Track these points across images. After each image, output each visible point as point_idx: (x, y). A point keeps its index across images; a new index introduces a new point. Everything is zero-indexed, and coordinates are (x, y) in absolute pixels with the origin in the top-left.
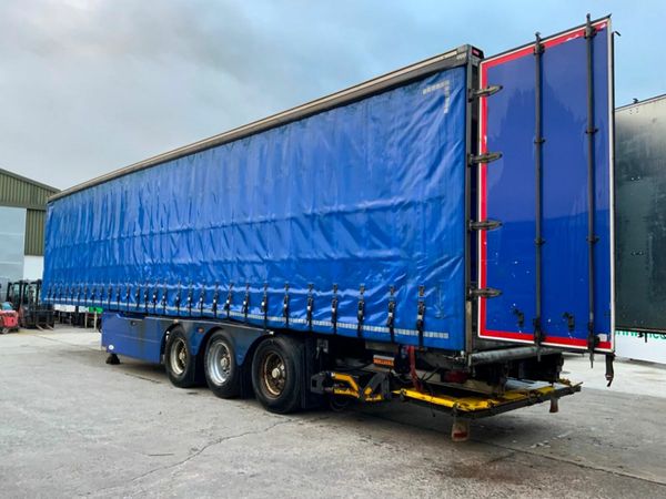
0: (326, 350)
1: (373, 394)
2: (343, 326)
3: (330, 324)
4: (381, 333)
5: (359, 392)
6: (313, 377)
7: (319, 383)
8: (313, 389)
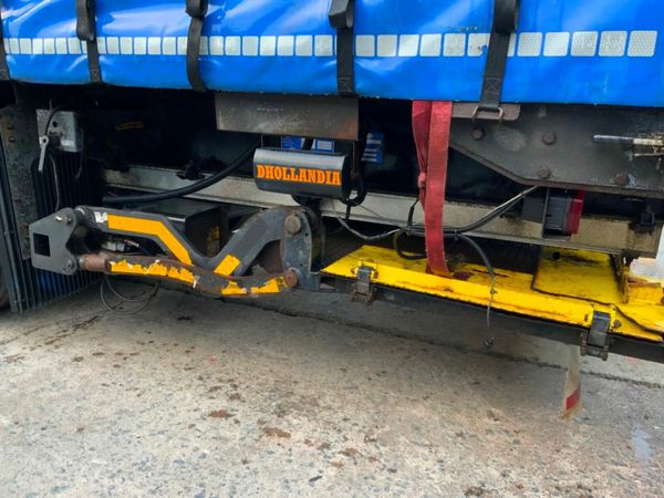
0: (69, 144)
1: (245, 275)
2: (127, 46)
3: (75, 46)
4: (292, 61)
5: (196, 268)
6: (37, 227)
7: (58, 244)
8: (39, 261)
